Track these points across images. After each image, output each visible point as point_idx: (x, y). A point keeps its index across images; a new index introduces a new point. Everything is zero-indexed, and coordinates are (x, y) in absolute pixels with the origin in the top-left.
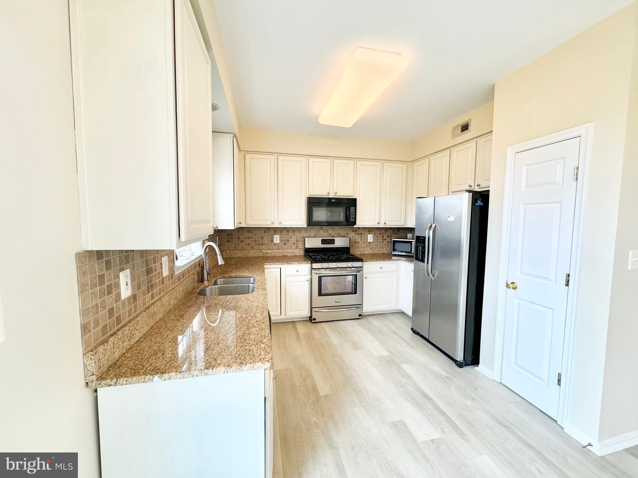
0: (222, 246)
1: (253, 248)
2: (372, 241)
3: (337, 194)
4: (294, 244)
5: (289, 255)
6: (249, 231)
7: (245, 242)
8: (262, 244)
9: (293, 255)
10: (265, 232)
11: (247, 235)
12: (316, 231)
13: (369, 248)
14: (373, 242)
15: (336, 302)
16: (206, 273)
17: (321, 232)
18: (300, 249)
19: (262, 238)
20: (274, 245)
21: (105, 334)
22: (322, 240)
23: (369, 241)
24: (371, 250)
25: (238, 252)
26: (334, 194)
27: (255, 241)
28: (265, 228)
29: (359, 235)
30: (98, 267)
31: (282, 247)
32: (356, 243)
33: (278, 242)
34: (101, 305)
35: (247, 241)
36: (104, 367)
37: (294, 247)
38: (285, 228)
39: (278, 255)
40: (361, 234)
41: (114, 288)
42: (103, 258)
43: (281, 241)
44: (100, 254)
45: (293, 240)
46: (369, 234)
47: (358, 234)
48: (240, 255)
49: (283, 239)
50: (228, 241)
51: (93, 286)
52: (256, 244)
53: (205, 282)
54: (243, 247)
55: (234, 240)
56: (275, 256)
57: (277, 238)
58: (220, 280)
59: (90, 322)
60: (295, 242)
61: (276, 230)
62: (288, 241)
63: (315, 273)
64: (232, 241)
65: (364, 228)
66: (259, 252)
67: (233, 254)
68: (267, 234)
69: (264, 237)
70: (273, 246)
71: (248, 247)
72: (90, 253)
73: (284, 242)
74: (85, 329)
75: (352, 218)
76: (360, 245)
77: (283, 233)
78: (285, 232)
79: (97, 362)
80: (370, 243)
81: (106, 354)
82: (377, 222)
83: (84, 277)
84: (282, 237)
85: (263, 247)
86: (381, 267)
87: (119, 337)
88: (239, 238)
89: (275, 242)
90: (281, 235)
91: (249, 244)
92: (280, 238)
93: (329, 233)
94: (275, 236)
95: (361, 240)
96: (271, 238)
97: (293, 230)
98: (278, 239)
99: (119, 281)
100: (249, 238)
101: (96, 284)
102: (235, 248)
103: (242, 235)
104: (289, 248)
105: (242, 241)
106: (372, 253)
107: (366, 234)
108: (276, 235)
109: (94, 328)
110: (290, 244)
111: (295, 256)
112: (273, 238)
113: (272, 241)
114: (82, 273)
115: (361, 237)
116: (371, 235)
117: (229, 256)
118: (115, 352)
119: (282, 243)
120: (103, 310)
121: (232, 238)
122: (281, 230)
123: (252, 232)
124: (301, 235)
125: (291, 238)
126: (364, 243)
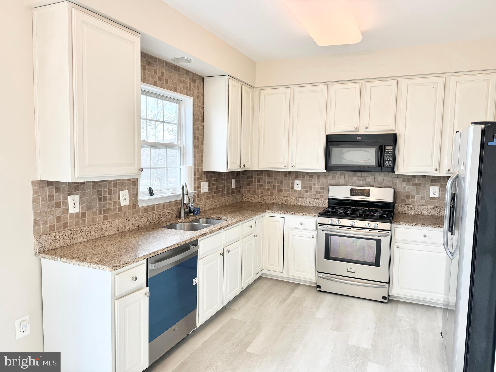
0: (243, 189)
1: (272, 194)
2: (437, 196)
3: (369, 129)
4: (318, 192)
5: (311, 205)
6: (268, 175)
7: (264, 186)
8: (282, 190)
9: (316, 206)
10: (285, 176)
11: (267, 179)
12: (347, 178)
13: (432, 207)
14: (439, 198)
15: (348, 272)
16: (183, 210)
17: (355, 179)
18: (324, 199)
19: (282, 183)
20: (295, 192)
21: (52, 231)
22: (351, 190)
23: (431, 195)
24: (434, 210)
25: (256, 196)
26: (364, 129)
27: (275, 186)
28: (285, 172)
29: (415, 186)
30: (48, 191)
31: (303, 195)
32: (408, 197)
33: (299, 188)
34: (49, 213)
35: (267, 186)
36: (46, 248)
37: (318, 196)
38: (307, 173)
39: (298, 204)
40: (419, 185)
41: (62, 205)
42: (53, 185)
43: (302, 188)
44: (50, 183)
45: (317, 187)
46: (432, 185)
47: (413, 185)
48: (259, 201)
49: (305, 186)
50: (249, 185)
51: (43, 200)
52: (275, 189)
53: (182, 218)
54: (262, 192)
55: (254, 184)
56: (295, 205)
57: (298, 184)
58: (202, 220)
59: (40, 220)
60: (319, 190)
61: (297, 175)
62: (311, 188)
63: (320, 229)
64: (252, 186)
65: (424, 177)
66: (277, 198)
67: (252, 199)
68: (287, 178)
69: (284, 182)
70: (294, 194)
71: (267, 192)
72: (42, 182)
73: (307, 189)
74: (36, 223)
75: (388, 162)
76: (417, 201)
77: (306, 179)
78: (307, 178)
79: (40, 243)
80: (433, 199)
81: (47, 241)
82: (434, 167)
83: (37, 194)
84: (304, 183)
85: (283, 194)
86: (425, 235)
87: (61, 235)
88: (258, 182)
89: (296, 188)
90: (302, 181)
91: (268, 189)
92: (302, 184)
93: (367, 181)
94: (296, 182)
95: (418, 194)
96: (291, 183)
97: (317, 176)
98: (300, 185)
99: (67, 201)
100: (268, 182)
101: (46, 200)
102: (255, 192)
103: (262, 178)
104: (312, 197)
105: (262, 185)
106: (437, 215)
107: (426, 186)
108: (297, 180)
109: (43, 224)
110: (313, 192)
111: (318, 207)
112: (293, 184)
113: (293, 187)
114: (35, 191)
115: (418, 189)
116: (437, 188)
117: (249, 200)
118: (56, 242)
119: (304, 190)
120: (51, 216)
121: (252, 181)
122: (302, 175)
123: (272, 176)
124: (327, 182)
125: (315, 184)
126: (422, 198)
